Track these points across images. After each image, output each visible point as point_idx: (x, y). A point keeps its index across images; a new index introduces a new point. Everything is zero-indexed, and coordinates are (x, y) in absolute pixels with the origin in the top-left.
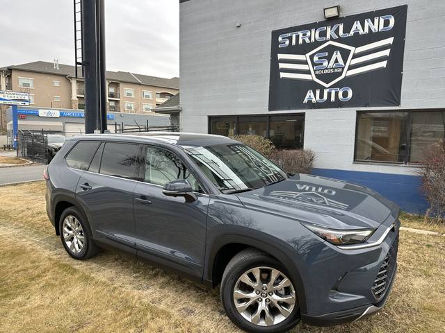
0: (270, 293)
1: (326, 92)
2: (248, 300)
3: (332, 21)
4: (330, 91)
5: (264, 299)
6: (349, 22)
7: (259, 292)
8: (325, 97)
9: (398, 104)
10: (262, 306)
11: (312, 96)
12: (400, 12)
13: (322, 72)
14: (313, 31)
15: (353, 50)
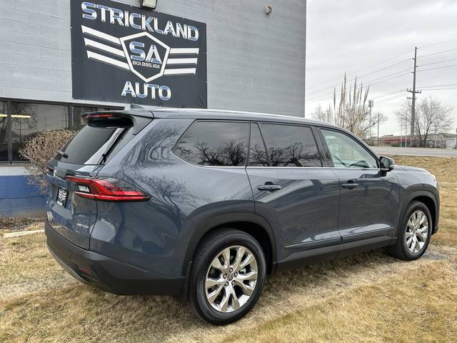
11: (132, 89)
12: (202, 27)
13: (140, 64)
14: (127, 14)
15: (169, 50)
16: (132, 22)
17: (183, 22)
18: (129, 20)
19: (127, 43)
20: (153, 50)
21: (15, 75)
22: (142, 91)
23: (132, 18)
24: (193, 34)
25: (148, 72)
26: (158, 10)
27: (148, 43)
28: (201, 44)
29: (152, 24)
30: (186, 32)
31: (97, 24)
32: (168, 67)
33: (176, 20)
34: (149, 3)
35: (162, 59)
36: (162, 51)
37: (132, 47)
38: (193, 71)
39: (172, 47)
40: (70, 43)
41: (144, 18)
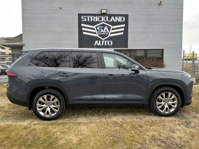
0: (168, 101)
1: (103, 42)
2: (161, 105)
3: (104, 14)
4: (104, 42)
5: (166, 104)
6: (110, 16)
7: (164, 101)
8: (103, 44)
9: (127, 47)
10: (166, 106)
11: (98, 43)
12: (126, 16)
14: (96, 17)
15: (112, 27)
16: (98, 20)
17: (118, 15)
18: (97, 19)
19: (96, 27)
20: (106, 28)
21: (62, 42)
22: (101, 43)
23: (98, 18)
24: (122, 19)
25: (103, 36)
26: (108, 13)
27: (104, 26)
28: (126, 23)
29: (106, 19)
30: (119, 19)
31: (86, 23)
32: (111, 33)
33: (115, 16)
34: (104, 11)
35: (109, 31)
36: (109, 28)
37: (98, 28)
39: (113, 26)
41: (103, 17)
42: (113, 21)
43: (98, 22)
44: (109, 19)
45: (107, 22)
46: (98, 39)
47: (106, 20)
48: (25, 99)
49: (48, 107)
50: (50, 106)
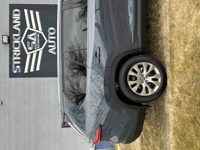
8: (53, 42)
12: (12, 7)
13: (38, 45)
14: (14, 51)
15: (28, 28)
16: (18, 48)
17: (11, 19)
18: (16, 50)
19: (29, 51)
20: (30, 37)
22: (52, 44)
23: (16, 48)
24: (17, 13)
25: (42, 41)
26: (8, 34)
28: (21, 7)
29: (16, 37)
30: (17, 17)
31: (23, 65)
32: (37, 29)
33: (11, 24)
34: (6, 40)
35: (34, 32)
36: (30, 32)
37: (30, 49)
38: (37, 13)
39: (26, 26)
40: (33, 78)
41: (14, 42)
42: (20, 27)
43: (22, 49)
44: (16, 32)
45: (21, 36)
46: (47, 48)
47: (18, 37)
48: (135, 113)
49: (146, 79)
50: (144, 77)
